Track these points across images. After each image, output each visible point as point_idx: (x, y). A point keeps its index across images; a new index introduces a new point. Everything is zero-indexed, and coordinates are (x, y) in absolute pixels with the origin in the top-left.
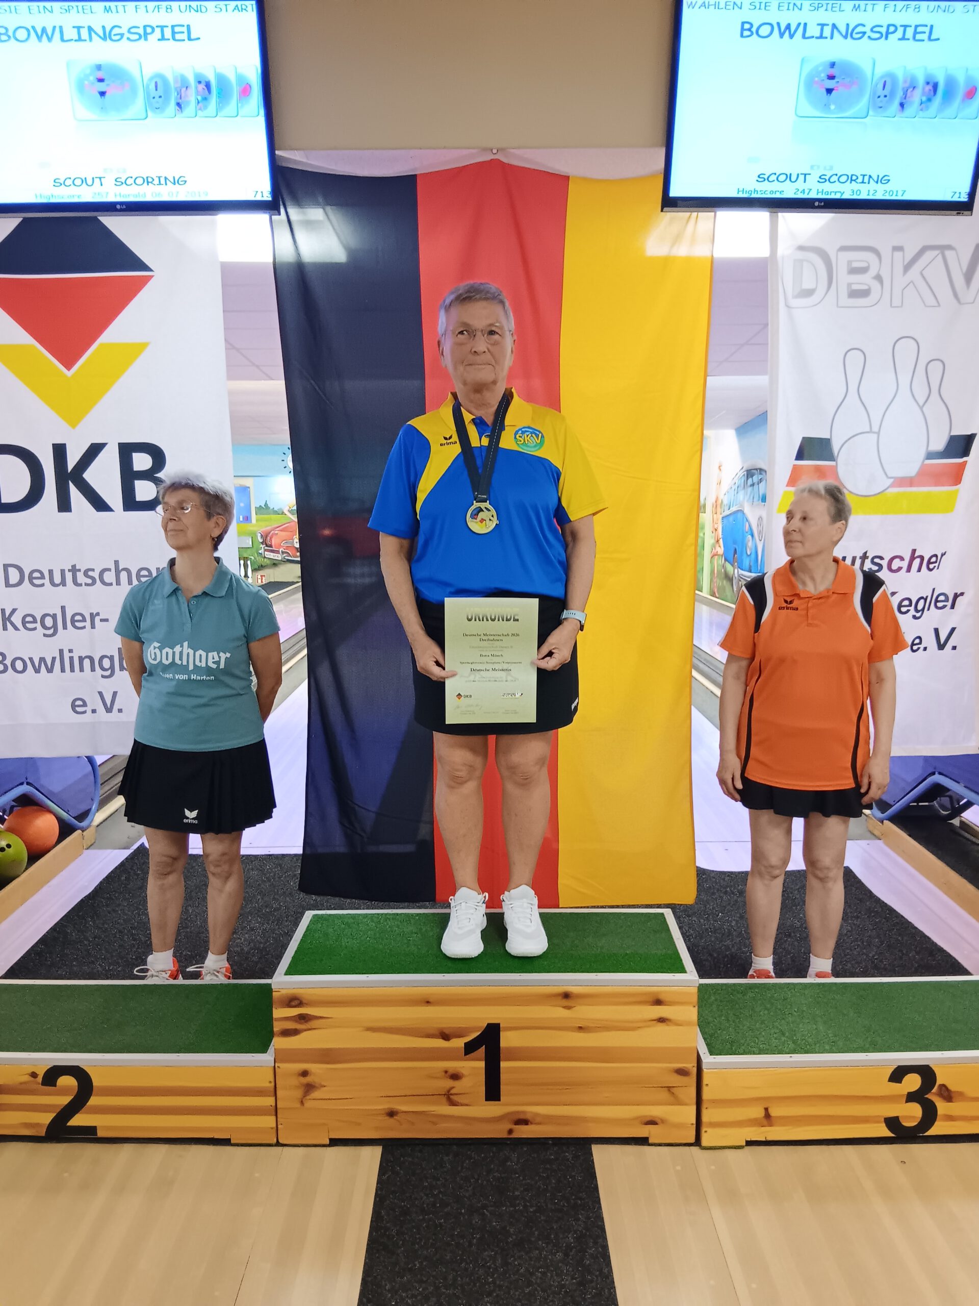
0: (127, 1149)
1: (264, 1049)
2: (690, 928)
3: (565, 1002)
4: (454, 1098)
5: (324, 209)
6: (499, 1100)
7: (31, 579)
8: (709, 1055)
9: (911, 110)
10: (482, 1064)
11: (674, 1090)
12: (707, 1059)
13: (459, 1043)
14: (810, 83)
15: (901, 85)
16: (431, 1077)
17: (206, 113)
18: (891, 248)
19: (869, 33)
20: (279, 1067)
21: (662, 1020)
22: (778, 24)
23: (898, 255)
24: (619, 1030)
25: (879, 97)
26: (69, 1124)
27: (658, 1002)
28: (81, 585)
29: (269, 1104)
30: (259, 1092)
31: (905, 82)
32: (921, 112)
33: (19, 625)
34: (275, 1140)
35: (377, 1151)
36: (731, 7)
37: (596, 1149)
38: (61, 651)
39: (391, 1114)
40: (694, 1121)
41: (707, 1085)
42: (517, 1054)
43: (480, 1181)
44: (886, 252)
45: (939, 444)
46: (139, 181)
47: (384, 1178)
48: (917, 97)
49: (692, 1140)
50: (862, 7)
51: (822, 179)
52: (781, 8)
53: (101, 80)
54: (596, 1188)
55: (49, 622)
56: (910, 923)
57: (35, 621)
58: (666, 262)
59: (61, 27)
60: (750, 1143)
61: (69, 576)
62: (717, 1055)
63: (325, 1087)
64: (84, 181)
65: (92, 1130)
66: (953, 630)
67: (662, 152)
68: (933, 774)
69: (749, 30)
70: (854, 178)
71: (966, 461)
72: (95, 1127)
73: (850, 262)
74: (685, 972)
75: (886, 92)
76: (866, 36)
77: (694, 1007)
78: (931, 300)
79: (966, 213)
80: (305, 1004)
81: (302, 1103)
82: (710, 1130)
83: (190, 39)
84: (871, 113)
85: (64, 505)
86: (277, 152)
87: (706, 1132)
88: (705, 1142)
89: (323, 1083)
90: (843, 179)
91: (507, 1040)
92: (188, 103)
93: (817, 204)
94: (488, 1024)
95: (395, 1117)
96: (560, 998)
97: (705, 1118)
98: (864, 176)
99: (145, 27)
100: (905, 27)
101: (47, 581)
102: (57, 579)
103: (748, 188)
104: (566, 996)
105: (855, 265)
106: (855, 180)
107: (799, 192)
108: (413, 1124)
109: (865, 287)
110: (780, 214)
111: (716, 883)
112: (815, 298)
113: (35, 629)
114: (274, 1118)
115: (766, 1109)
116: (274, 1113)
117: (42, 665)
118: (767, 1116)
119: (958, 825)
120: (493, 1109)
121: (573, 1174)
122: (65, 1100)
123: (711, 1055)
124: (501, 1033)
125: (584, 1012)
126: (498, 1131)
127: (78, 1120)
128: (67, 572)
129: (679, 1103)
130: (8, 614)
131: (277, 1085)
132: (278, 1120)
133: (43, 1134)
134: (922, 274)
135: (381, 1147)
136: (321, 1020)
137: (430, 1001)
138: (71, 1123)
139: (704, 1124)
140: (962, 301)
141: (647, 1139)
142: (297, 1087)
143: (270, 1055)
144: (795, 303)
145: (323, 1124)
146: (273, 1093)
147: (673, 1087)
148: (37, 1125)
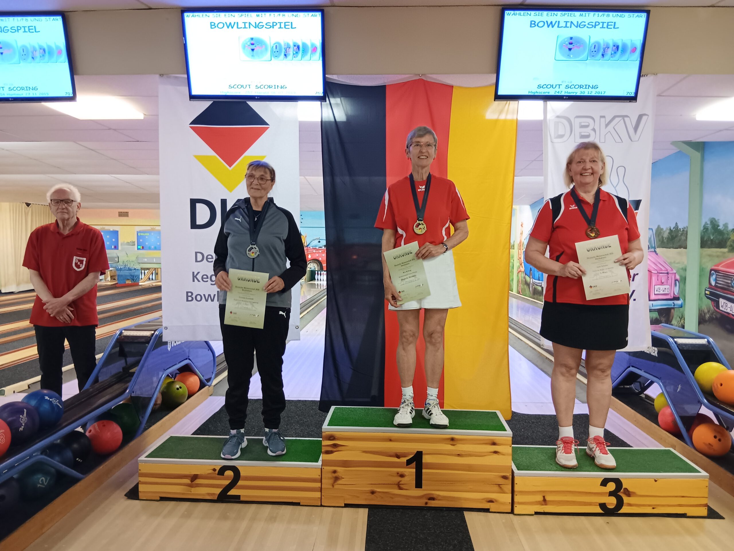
0: (254, 506)
1: (317, 461)
3: (452, 442)
4: (401, 486)
5: (340, 99)
6: (422, 488)
7: (207, 258)
9: (607, 57)
10: (414, 470)
11: (501, 486)
12: (516, 471)
13: (404, 460)
14: (561, 46)
15: (602, 46)
16: (391, 475)
17: (297, 58)
18: (599, 117)
19: (587, 25)
20: (323, 468)
21: (496, 452)
22: (547, 22)
23: (603, 120)
24: (476, 456)
25: (592, 52)
27: (494, 444)
29: (318, 486)
30: (314, 480)
31: (604, 45)
32: (611, 58)
33: (200, 279)
34: (320, 504)
35: (367, 510)
36: (526, 15)
37: (466, 514)
39: (373, 492)
40: (511, 502)
41: (516, 484)
42: (431, 466)
43: (413, 522)
44: (597, 119)
46: (266, 87)
48: (610, 51)
49: (510, 511)
50: (584, 15)
51: (567, 87)
52: (548, 15)
53: (252, 44)
54: (466, 525)
57: (207, 278)
58: (496, 121)
59: (237, 23)
60: (537, 513)
62: (520, 470)
63: (344, 478)
64: (242, 86)
65: (238, 497)
66: (634, 291)
67: (495, 75)
68: (629, 366)
69: (534, 24)
70: (582, 86)
71: (637, 212)
72: (240, 496)
73: (580, 123)
74: (506, 431)
75: (596, 49)
76: (586, 26)
77: (510, 447)
78: (618, 139)
79: (633, 101)
80: (337, 439)
81: (333, 486)
82: (518, 505)
83: (292, 28)
84: (589, 58)
86: (326, 76)
87: (516, 506)
88: (516, 512)
89: (343, 477)
90: (577, 87)
91: (426, 459)
92: (289, 54)
93: (565, 97)
94: (417, 451)
95: (374, 494)
96: (450, 440)
97: (517, 499)
98: (586, 85)
99: (273, 23)
100: (603, 23)
103: (533, 91)
104: (452, 439)
105: (583, 124)
106: (582, 87)
107: (556, 93)
108: (382, 498)
109: (588, 134)
110: (548, 102)
112: (565, 138)
113: (207, 281)
114: (320, 493)
115: (544, 497)
116: (320, 490)
117: (210, 297)
118: (544, 500)
119: (644, 397)
120: (419, 492)
121: (456, 521)
122: (227, 482)
123: (518, 470)
124: (423, 456)
125: (460, 447)
126: (421, 503)
127: (233, 492)
129: (503, 492)
130: (195, 275)
131: (323, 477)
132: (322, 493)
133: (216, 499)
134: (614, 128)
135: (368, 509)
136: (344, 447)
137: (391, 439)
138: (229, 493)
139: (515, 503)
140: (633, 140)
141: (489, 509)
142: (331, 478)
143: (320, 463)
144: (555, 140)
145: (342, 497)
146: (320, 481)
147: (501, 484)
148: (214, 494)
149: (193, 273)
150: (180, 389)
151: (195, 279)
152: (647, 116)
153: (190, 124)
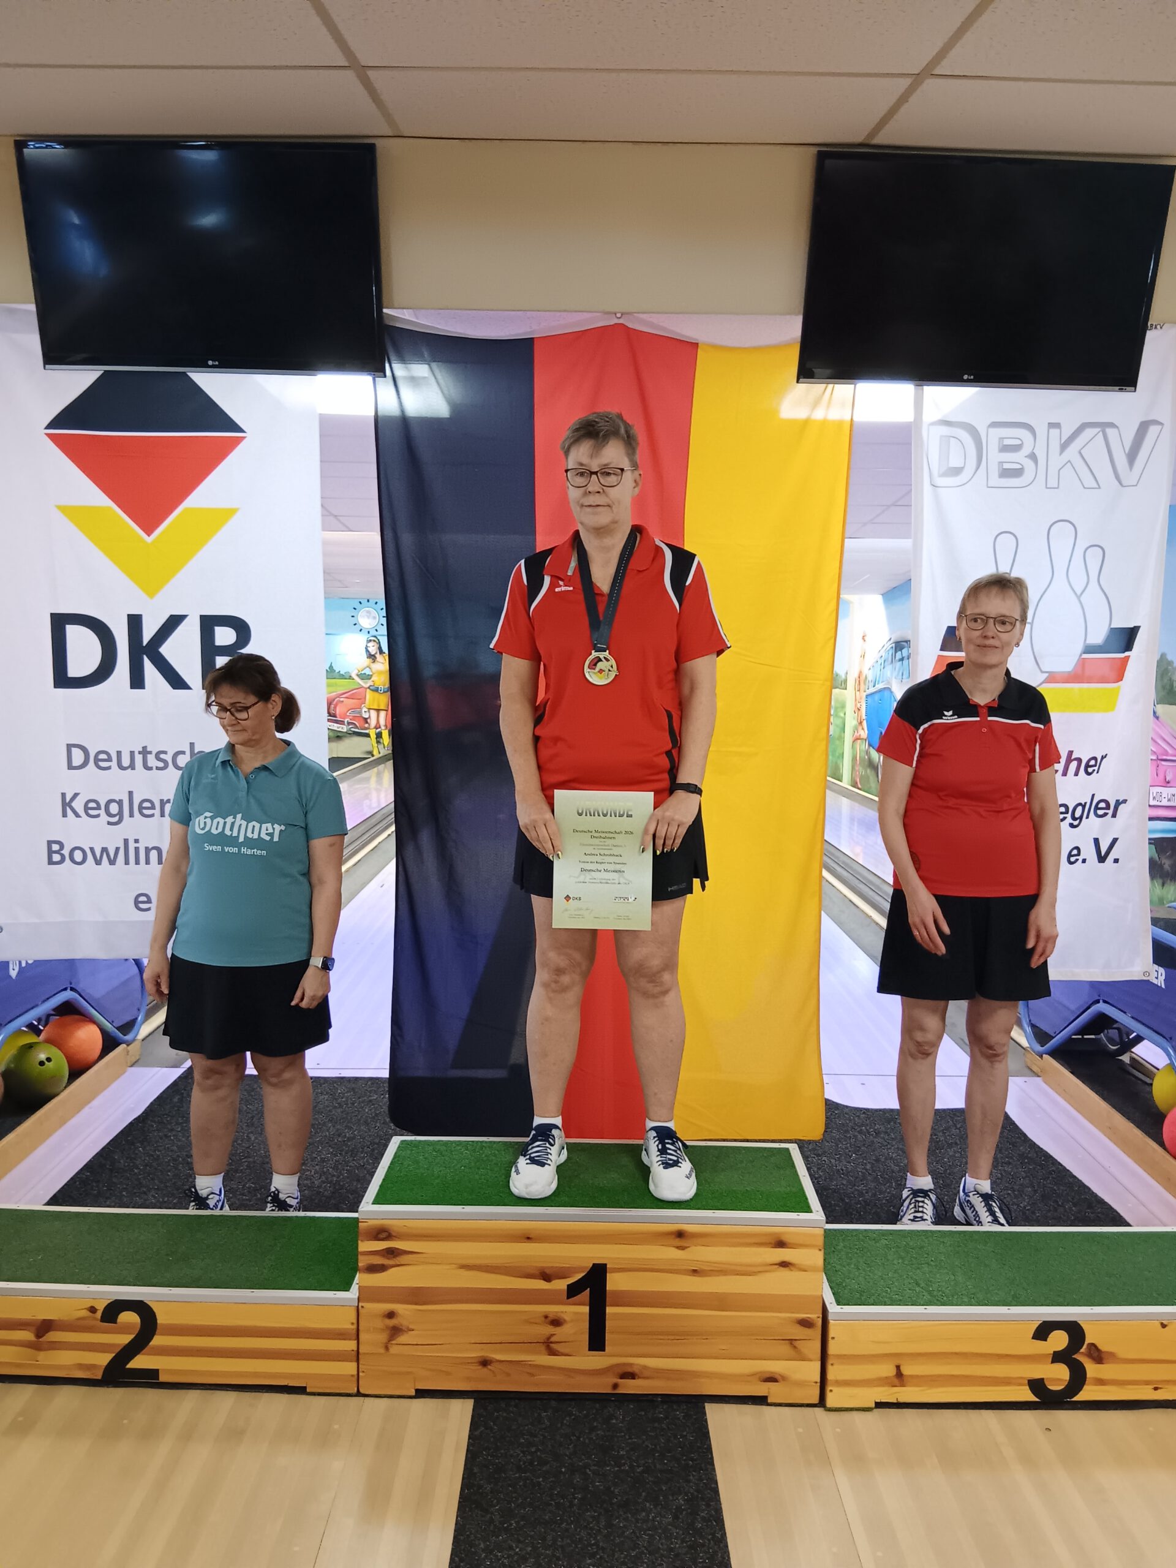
0: (192, 1396)
1: (347, 1287)
2: (819, 1169)
3: (678, 1242)
4: (552, 1345)
5: (429, 365)
6: (604, 1350)
7: (97, 761)
8: (835, 1304)
10: (586, 1309)
11: (796, 1343)
12: (833, 1308)
13: (562, 1285)
16: (529, 1322)
18: (1047, 425)
20: (362, 1307)
21: (784, 1264)
23: (1054, 432)
24: (738, 1274)
26: (129, 1366)
27: (781, 1244)
28: (150, 769)
29: (349, 1348)
30: (340, 1335)
33: (81, 811)
34: (356, 1389)
35: (468, 1405)
37: (710, 1409)
38: (126, 841)
39: (485, 1363)
40: (818, 1380)
41: (833, 1338)
42: (627, 1299)
43: (581, 1439)
44: (1041, 430)
45: (1098, 637)
47: (477, 1433)
49: (816, 1400)
54: (709, 1449)
55: (114, 808)
56: (1068, 1170)
57: (98, 808)
58: (805, 424)
60: (879, 1405)
61: (139, 759)
62: (844, 1305)
63: (413, 1330)
65: (154, 1373)
66: (1115, 840)
68: (1098, 1002)
71: (1129, 656)
72: (157, 1370)
73: (1001, 440)
74: (811, 1212)
77: (820, 1250)
78: (1089, 481)
79: (1128, 389)
80: (395, 1237)
81: (387, 1348)
82: (835, 1389)
85: (137, 681)
86: (385, 310)
87: (831, 1391)
88: (831, 1401)
89: (411, 1327)
91: (614, 1282)
94: (594, 1264)
95: (489, 1367)
96: (673, 1236)
97: (831, 1375)
101: (114, 764)
102: (126, 762)
104: (680, 1234)
105: (1007, 442)
108: (508, 1375)
109: (1018, 466)
110: (925, 388)
111: (850, 1120)
112: (963, 477)
113: (98, 816)
114: (355, 1364)
115: (898, 1367)
116: (355, 1358)
117: (105, 857)
118: (899, 1374)
119: (1129, 1063)
120: (597, 1360)
121: (685, 1433)
122: (125, 1339)
123: (838, 1305)
124: (608, 1274)
125: (699, 1254)
126: (602, 1386)
127: (139, 1362)
128: (136, 754)
129: (803, 1359)
130: (68, 800)
131: (360, 1328)
132: (360, 1366)
133: (99, 1377)
134: (1080, 453)
135: (473, 1400)
136: (410, 1256)
137: (530, 1237)
138: (131, 1365)
139: (829, 1383)
140: (1124, 483)
141: (766, 1398)
142: (382, 1330)
143: (353, 1293)
144: (940, 481)
145: (408, 1373)
146: (355, 1336)
147: (796, 1340)
148: (91, 1367)
149: (63, 795)
150: (46, 1062)
151: (68, 810)
152: (1160, 427)
153: (49, 427)
